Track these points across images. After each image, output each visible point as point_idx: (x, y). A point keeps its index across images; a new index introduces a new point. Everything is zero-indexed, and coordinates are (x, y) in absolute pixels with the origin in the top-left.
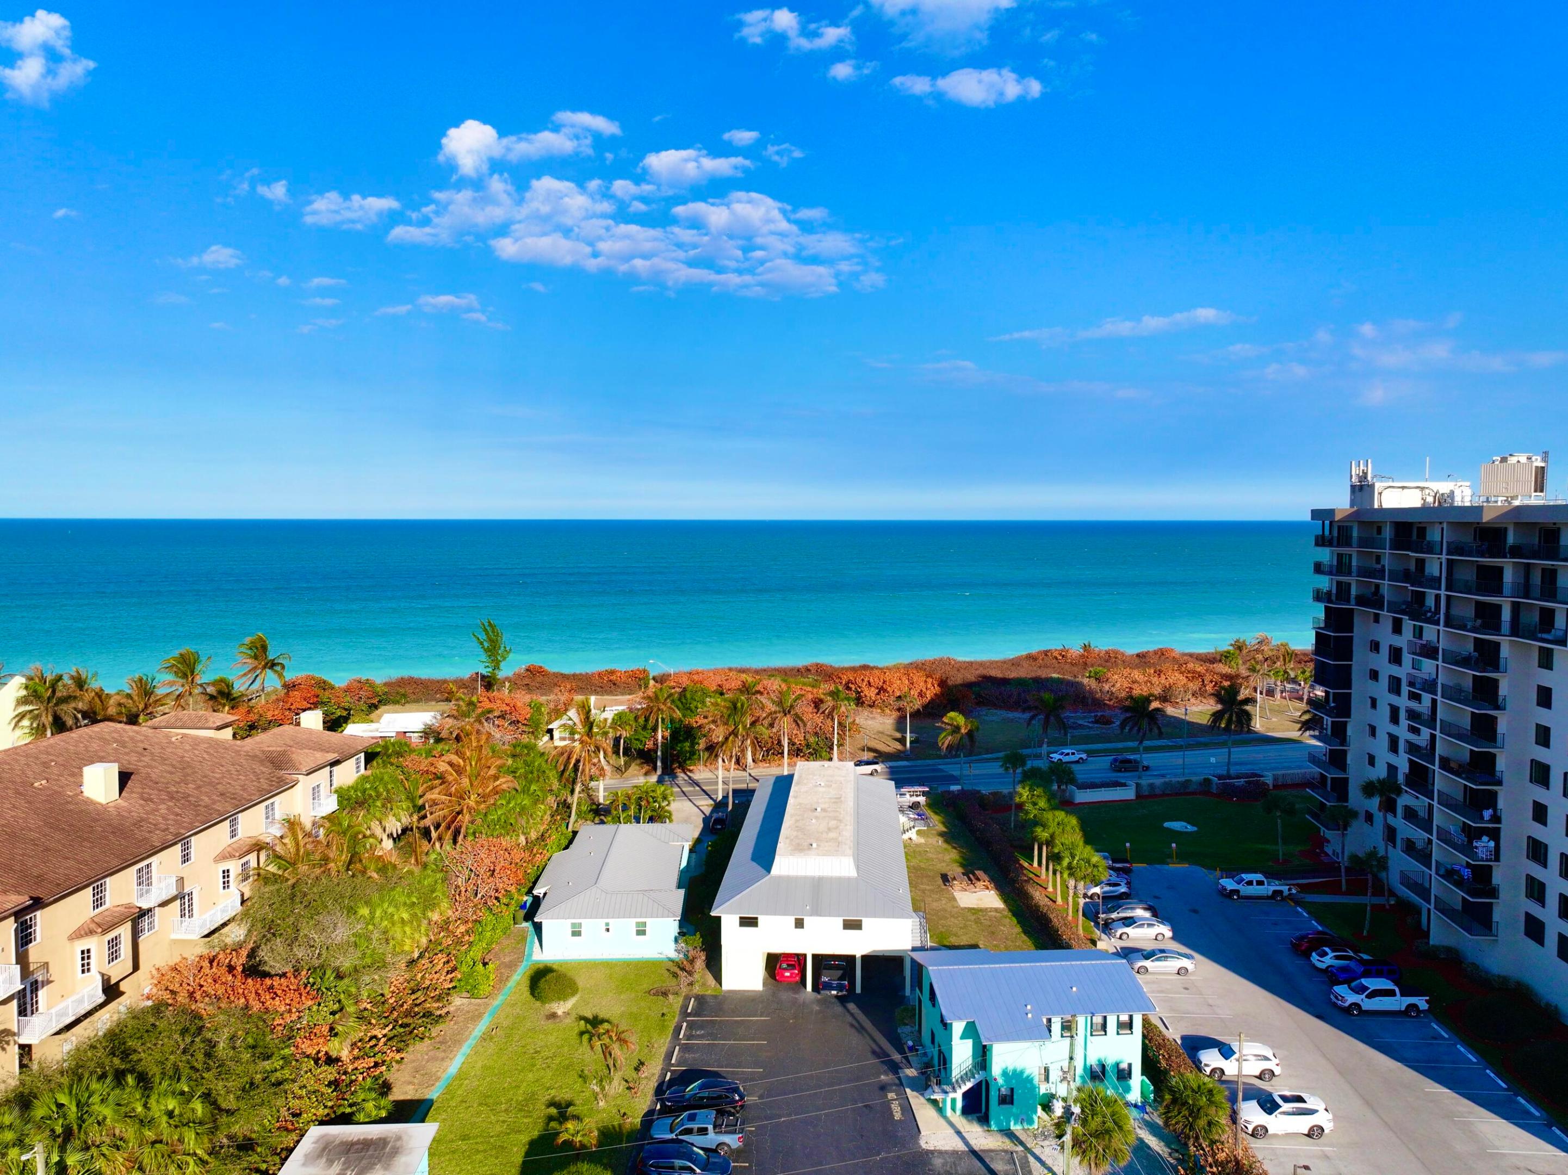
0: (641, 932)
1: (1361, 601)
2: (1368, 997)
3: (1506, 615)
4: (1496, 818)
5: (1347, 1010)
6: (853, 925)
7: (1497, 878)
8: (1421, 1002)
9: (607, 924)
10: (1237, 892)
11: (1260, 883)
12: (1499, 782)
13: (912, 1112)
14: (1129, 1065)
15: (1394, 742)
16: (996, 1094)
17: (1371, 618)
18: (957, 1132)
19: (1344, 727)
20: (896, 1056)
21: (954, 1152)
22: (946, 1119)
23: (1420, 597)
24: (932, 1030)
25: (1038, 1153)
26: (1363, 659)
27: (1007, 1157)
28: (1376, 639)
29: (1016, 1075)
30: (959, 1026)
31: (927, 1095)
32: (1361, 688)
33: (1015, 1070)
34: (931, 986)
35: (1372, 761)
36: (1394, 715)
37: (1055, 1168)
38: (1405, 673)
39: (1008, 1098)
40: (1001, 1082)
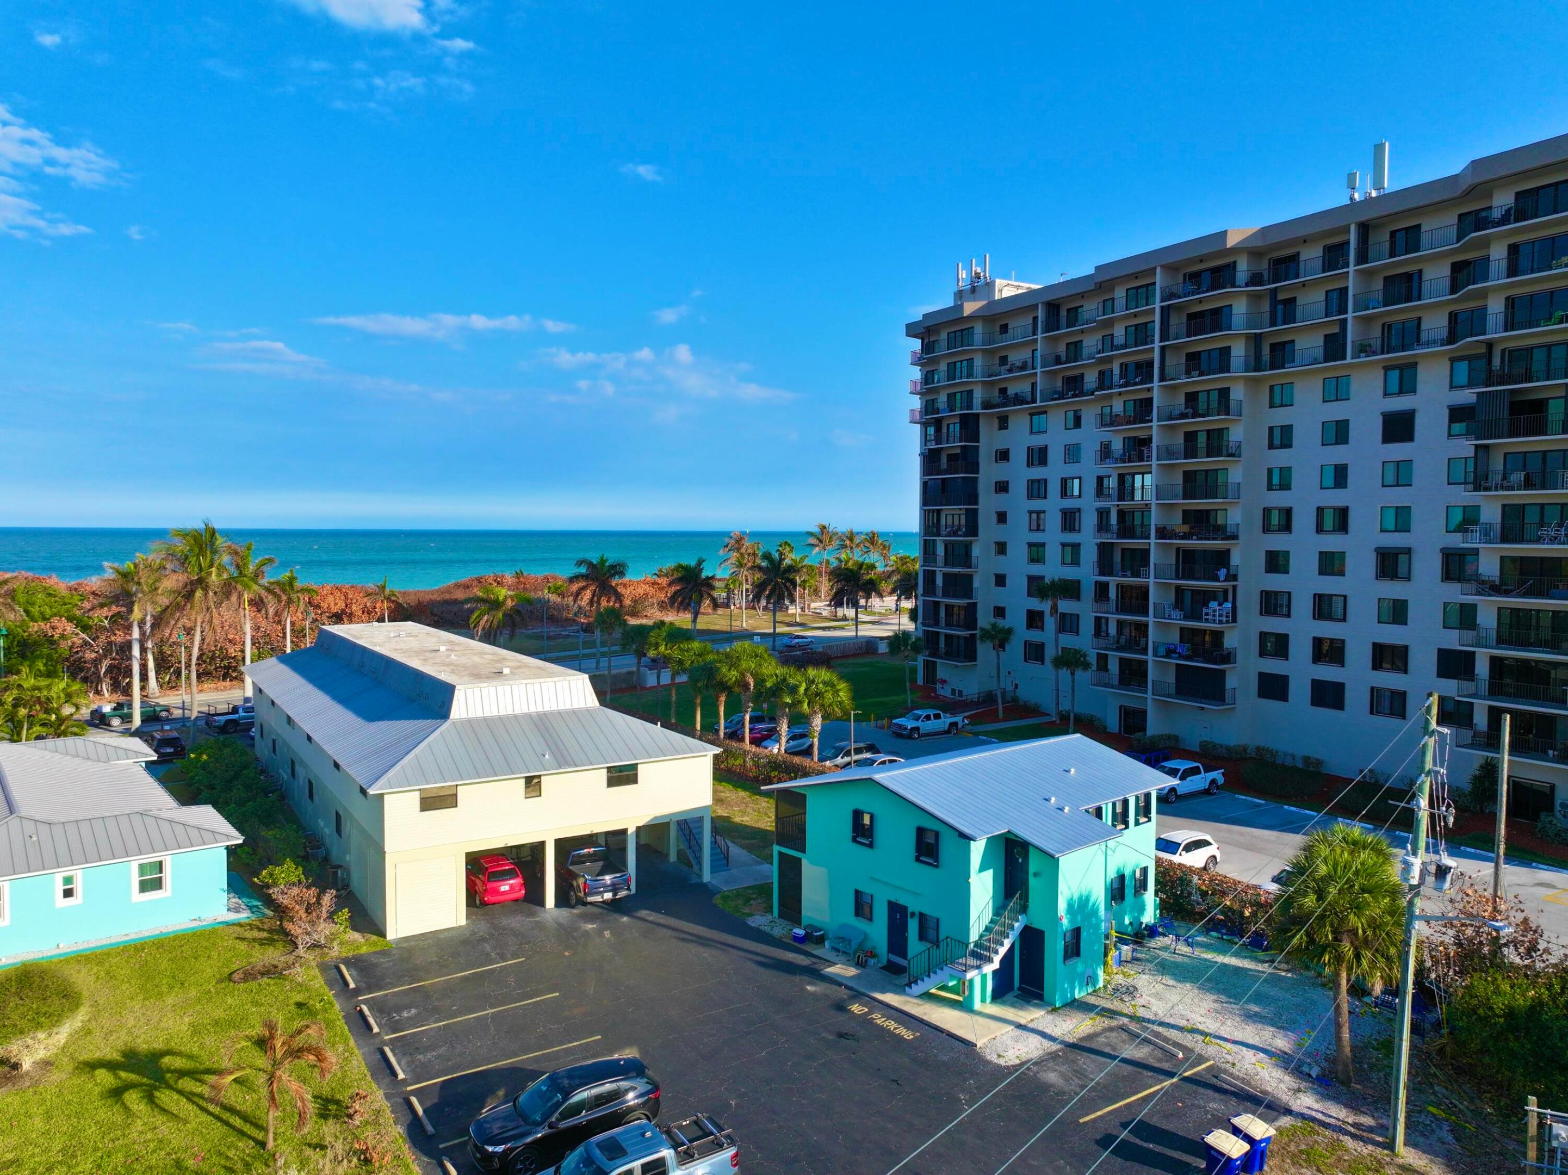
0: (152, 883)
1: (988, 403)
2: (1182, 778)
3: (1238, 353)
6: (623, 777)
7: (1232, 640)
8: (1217, 775)
9: (68, 880)
10: (917, 729)
11: (937, 717)
12: (1235, 537)
13: (921, 1021)
14: (1145, 870)
15: (1036, 553)
16: (1061, 946)
17: (996, 422)
18: (1020, 1026)
19: (968, 547)
20: (790, 956)
21: (1053, 1056)
22: (980, 1014)
23: (1074, 384)
24: (858, 893)
25: (1151, 1017)
26: (988, 472)
27: (1124, 1036)
28: (1003, 446)
29: (1081, 906)
30: (977, 849)
31: (918, 989)
32: (988, 503)
33: (1080, 899)
34: (857, 815)
35: (1001, 580)
36: (1037, 521)
37: (1201, 1027)
38: (1053, 471)
39: (1073, 949)
40: (1065, 923)
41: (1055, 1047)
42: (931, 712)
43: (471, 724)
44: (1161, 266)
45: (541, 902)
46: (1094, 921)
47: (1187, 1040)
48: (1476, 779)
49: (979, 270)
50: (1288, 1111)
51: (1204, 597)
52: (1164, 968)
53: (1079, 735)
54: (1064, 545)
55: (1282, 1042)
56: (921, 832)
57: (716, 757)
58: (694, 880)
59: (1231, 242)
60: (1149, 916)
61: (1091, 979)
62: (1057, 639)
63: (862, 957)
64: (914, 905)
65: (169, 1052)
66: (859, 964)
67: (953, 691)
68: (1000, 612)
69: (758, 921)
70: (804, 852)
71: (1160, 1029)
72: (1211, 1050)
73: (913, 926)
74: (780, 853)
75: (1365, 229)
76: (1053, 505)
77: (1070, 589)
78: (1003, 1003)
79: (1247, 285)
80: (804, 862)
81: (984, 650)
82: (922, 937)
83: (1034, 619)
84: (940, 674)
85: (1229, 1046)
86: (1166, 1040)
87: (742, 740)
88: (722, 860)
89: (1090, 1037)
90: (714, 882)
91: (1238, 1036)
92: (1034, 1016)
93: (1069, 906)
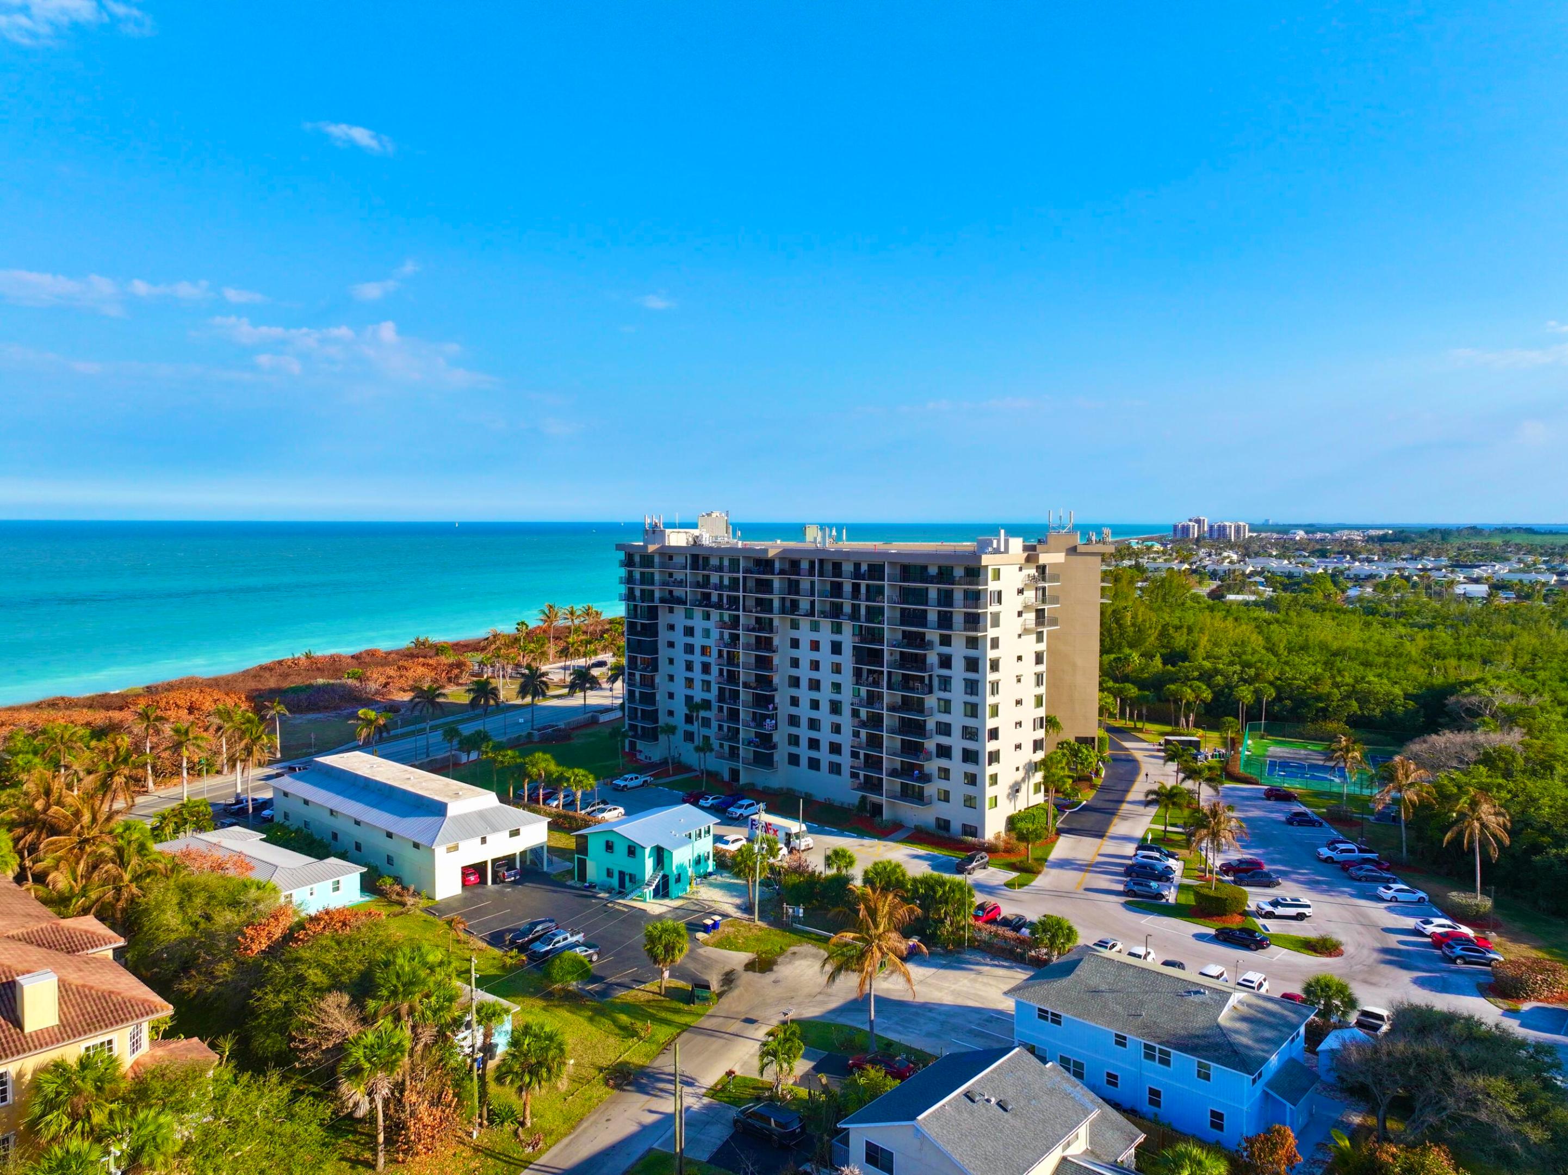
0: (336, 889)
1: (662, 600)
3: (776, 604)
4: (775, 709)
5: (737, 819)
6: (515, 833)
7: (776, 738)
9: (311, 889)
10: (626, 786)
11: (637, 778)
12: (776, 689)
13: (631, 906)
14: (708, 853)
15: (689, 682)
16: (674, 879)
17: (667, 610)
18: (661, 904)
19: (652, 678)
20: (584, 892)
21: (670, 911)
22: (649, 902)
23: (707, 596)
24: (608, 870)
25: (700, 898)
26: (664, 636)
27: (692, 904)
28: (671, 623)
29: (681, 867)
30: (647, 851)
31: (629, 897)
32: (663, 653)
33: (680, 863)
34: (607, 842)
35: (671, 696)
36: (689, 666)
37: (716, 899)
38: (698, 641)
39: (678, 880)
40: (675, 872)
41: (670, 908)
42: (633, 776)
43: (456, 818)
44: (742, 556)
45: (486, 883)
46: (686, 870)
47: (710, 902)
48: (860, 802)
49: (657, 521)
50: (731, 916)
51: (765, 717)
52: (711, 885)
53: (686, 804)
54: (703, 681)
55: (737, 900)
56: (629, 847)
57: (549, 823)
58: (542, 871)
60: (710, 868)
61: (685, 890)
62: (699, 731)
63: (610, 890)
64: (627, 871)
66: (609, 892)
67: (646, 757)
68: (671, 713)
69: (570, 883)
70: (587, 856)
71: (702, 901)
72: (715, 904)
73: (627, 878)
74: (578, 857)
75: (821, 562)
76: (697, 658)
77: (706, 705)
78: (657, 899)
79: (779, 574)
80: (587, 860)
81: (662, 737)
82: (631, 880)
83: (689, 719)
84: (638, 747)
85: (719, 901)
87: (538, 803)
88: (550, 862)
90: (550, 870)
91: (725, 899)
92: (667, 902)
93: (677, 867)
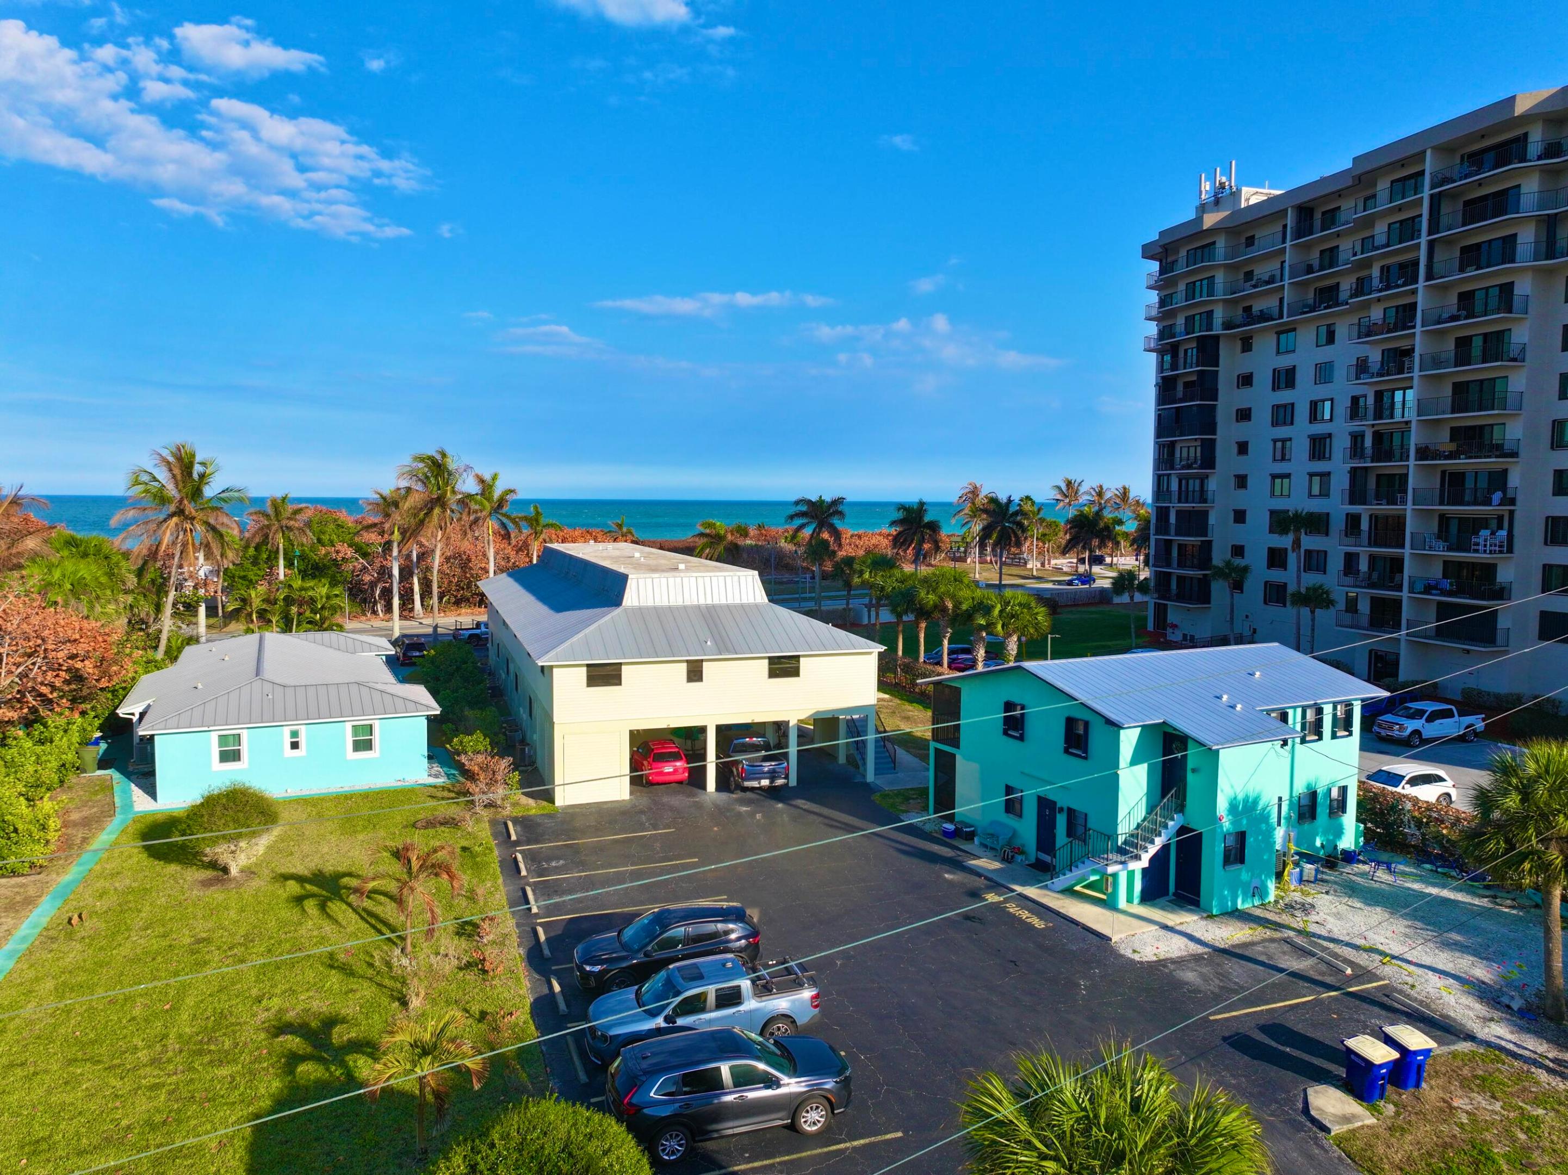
0: (363, 745)
1: (1229, 323)
2: (1428, 720)
3: (1527, 240)
5: (1407, 742)
6: (785, 669)
8: (1476, 720)
9: (295, 734)
12: (1514, 455)
13: (1058, 914)
14: (1344, 790)
15: (1281, 482)
16: (1220, 848)
17: (1238, 344)
18: (1165, 927)
19: (1203, 480)
20: (936, 848)
21: (1197, 958)
22: (1124, 912)
23: (1329, 295)
24: (1009, 790)
25: (1324, 933)
26: (1229, 399)
27: (1286, 948)
28: (1245, 370)
29: (1248, 809)
30: (1129, 739)
31: (1058, 883)
32: (1227, 432)
33: (1246, 800)
34: (1009, 707)
35: (1240, 516)
36: (1282, 451)
37: (1381, 948)
38: (1302, 394)
39: (1236, 854)
40: (1227, 825)
41: (1200, 949)
43: (641, 612)
44: (1433, 148)
45: (703, 786)
46: (1263, 826)
47: (1362, 959)
49: (1224, 179)
50: (1471, 1037)
51: (1474, 525)
52: (1352, 890)
53: (1277, 644)
54: (1311, 475)
55: (1482, 972)
56: (1070, 723)
58: (858, 779)
59: (1521, 107)
60: (1349, 839)
61: (1259, 891)
62: (1299, 577)
63: (1007, 854)
64: (1063, 801)
65: (350, 875)
66: (1005, 859)
68: (1238, 551)
69: (914, 816)
70: (958, 747)
71: (1331, 945)
72: (1388, 970)
73: (1061, 821)
74: (936, 750)
76: (1301, 430)
77: (1317, 523)
78: (1154, 906)
79: (1539, 158)
80: (958, 758)
81: (1219, 589)
82: (1070, 832)
83: (1276, 558)
84: (1172, 617)
85: (1412, 968)
86: (1336, 956)
87: (942, 665)
88: (887, 762)
89: (1245, 945)
90: (878, 782)
91: (1427, 960)
92: (1188, 920)
93: (1233, 808)
